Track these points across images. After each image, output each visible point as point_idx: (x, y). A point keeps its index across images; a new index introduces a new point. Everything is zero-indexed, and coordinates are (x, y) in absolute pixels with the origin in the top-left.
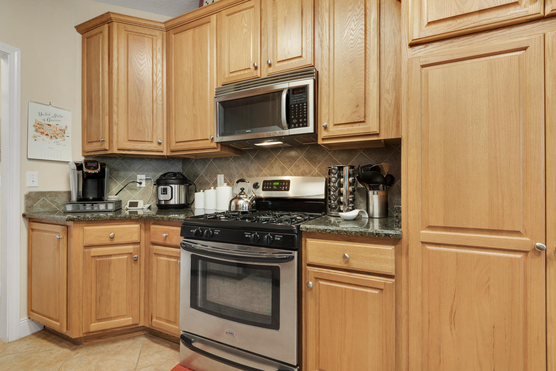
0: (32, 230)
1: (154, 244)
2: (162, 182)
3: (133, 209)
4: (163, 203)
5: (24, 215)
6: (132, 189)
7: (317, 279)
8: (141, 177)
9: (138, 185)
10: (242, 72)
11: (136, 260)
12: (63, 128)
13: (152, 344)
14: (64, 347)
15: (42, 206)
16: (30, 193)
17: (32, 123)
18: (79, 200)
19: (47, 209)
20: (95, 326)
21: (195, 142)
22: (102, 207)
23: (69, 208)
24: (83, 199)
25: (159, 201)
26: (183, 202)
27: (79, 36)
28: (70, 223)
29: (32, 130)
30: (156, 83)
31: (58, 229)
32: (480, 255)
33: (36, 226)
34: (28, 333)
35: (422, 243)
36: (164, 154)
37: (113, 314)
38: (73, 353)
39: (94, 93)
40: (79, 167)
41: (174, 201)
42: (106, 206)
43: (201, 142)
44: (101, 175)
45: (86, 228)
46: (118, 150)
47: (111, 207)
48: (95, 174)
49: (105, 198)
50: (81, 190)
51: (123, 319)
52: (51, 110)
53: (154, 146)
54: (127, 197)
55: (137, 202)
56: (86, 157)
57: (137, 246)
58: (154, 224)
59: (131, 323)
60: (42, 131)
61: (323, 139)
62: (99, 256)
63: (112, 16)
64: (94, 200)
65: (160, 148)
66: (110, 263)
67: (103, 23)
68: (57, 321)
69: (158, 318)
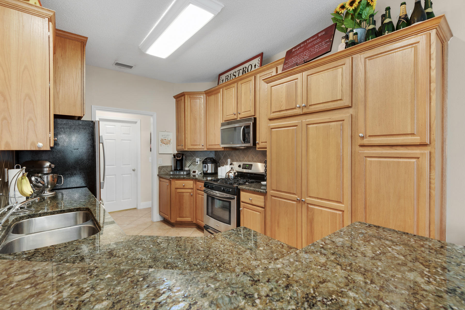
0: (160, 181)
1: (198, 190)
2: (205, 162)
3: (194, 174)
4: (205, 172)
5: (158, 175)
6: (194, 165)
7: (244, 207)
8: (198, 159)
9: (197, 163)
10: (231, 116)
11: (192, 195)
12: (170, 140)
13: (198, 230)
14: (169, 226)
15: (163, 172)
16: (160, 166)
17: (160, 140)
18: (175, 170)
19: (165, 173)
20: (179, 219)
21: (215, 146)
22: (182, 173)
23: (171, 173)
24: (176, 170)
25: (204, 171)
26: (213, 172)
27: (175, 100)
28: (171, 179)
29: (160, 142)
30: (201, 119)
31: (167, 181)
32: (285, 201)
33: (162, 179)
34: (159, 220)
35: (271, 196)
36: (205, 150)
37: (184, 216)
38: (172, 228)
39: (180, 125)
40: (174, 156)
41: (209, 171)
42: (184, 173)
43: (217, 146)
44: (182, 160)
45: (176, 181)
46: (188, 149)
47: (185, 173)
48: (180, 159)
49: (184, 169)
50: (175, 165)
51: (187, 219)
52: (166, 133)
53: (201, 147)
54: (192, 168)
55: (196, 171)
56: (178, 151)
57: (192, 190)
58: (198, 181)
59: (190, 220)
60: (163, 142)
61: (258, 148)
62: (180, 193)
63: (185, 93)
64: (180, 170)
65: (203, 148)
66: (183, 195)
67: (182, 96)
68: (167, 215)
69: (199, 220)
